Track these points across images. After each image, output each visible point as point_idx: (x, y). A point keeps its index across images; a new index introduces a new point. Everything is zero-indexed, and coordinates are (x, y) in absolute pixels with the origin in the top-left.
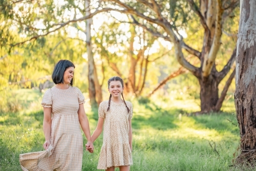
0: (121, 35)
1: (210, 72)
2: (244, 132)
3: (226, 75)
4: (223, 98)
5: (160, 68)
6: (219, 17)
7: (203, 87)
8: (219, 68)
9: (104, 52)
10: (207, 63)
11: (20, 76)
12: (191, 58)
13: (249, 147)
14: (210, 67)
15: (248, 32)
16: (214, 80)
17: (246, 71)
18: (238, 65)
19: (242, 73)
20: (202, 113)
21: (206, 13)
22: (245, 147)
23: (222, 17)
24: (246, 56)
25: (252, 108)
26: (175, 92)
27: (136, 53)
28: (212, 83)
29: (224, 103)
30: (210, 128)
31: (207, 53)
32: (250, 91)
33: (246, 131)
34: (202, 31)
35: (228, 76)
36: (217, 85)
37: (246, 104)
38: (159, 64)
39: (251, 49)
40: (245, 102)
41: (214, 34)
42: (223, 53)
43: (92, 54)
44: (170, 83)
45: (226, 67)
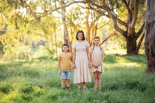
0: (82, 15)
1: (132, 34)
2: (149, 59)
3: (140, 35)
4: (139, 47)
5: (102, 32)
6: (136, 4)
7: (128, 42)
8: (137, 31)
9: (72, 24)
10: (130, 29)
11: (26, 39)
12: (120, 26)
13: (151, 65)
14: (132, 31)
15: (150, 16)
16: (134, 38)
17: (149, 32)
18: (146, 30)
19: (147, 34)
20: (128, 55)
21: (129, 2)
22: (149, 66)
23: (138, 4)
24: (149, 26)
25: (152, 49)
26: (112, 45)
27: (90, 24)
28: (133, 40)
29: (139, 50)
30: (133, 62)
31: (130, 23)
32: (151, 41)
33: (150, 59)
34: (126, 11)
35: (141, 35)
36: (136, 40)
37: (149, 47)
38: (102, 30)
39: (151, 23)
40: (149, 46)
41: (134, 13)
42: (138, 23)
43: (65, 25)
44: (108, 40)
45: (140, 31)
